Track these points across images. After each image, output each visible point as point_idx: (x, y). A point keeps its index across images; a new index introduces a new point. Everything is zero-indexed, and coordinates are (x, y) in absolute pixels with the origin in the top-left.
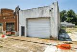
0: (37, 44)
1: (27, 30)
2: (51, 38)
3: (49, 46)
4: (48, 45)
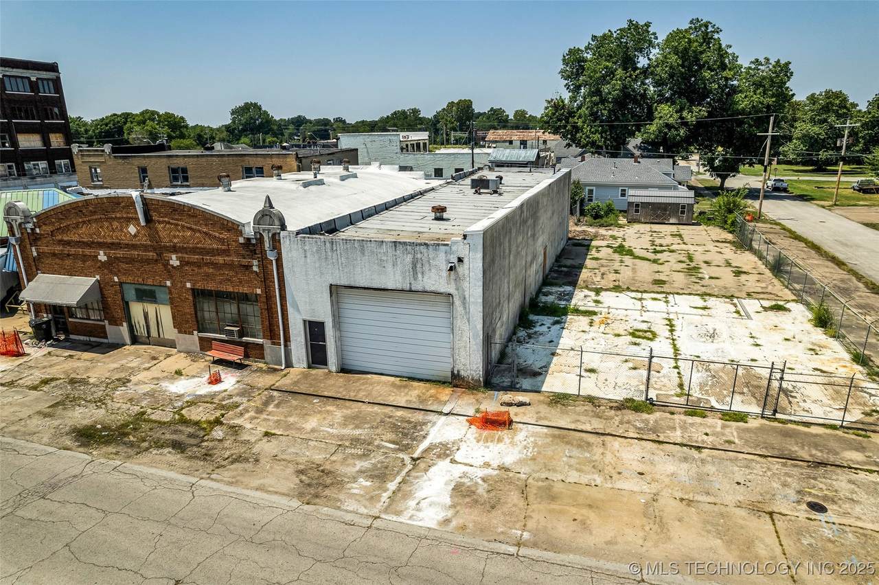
0: (400, 413)
1: (340, 340)
2: (456, 381)
3: (443, 418)
4: (441, 413)
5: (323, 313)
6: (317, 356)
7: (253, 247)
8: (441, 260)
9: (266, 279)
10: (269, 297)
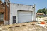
5: (16, 15)
6: (14, 22)
7: (4, 5)
8: (32, 7)
9: (6, 10)
10: (6, 13)
